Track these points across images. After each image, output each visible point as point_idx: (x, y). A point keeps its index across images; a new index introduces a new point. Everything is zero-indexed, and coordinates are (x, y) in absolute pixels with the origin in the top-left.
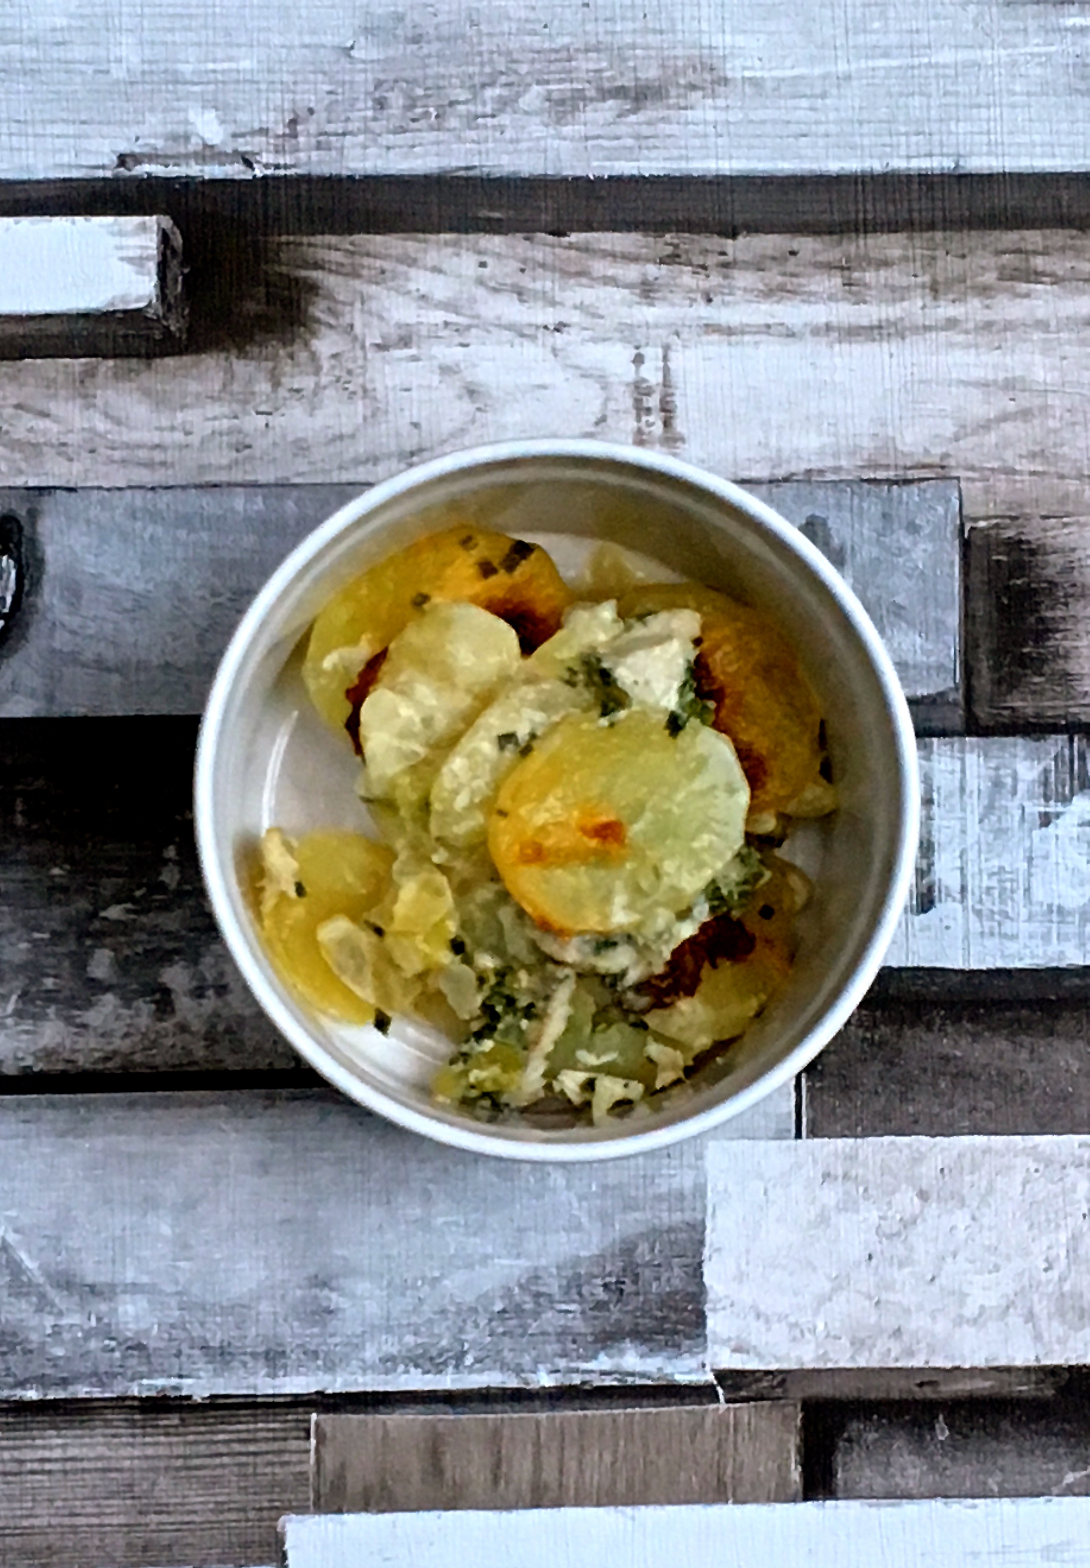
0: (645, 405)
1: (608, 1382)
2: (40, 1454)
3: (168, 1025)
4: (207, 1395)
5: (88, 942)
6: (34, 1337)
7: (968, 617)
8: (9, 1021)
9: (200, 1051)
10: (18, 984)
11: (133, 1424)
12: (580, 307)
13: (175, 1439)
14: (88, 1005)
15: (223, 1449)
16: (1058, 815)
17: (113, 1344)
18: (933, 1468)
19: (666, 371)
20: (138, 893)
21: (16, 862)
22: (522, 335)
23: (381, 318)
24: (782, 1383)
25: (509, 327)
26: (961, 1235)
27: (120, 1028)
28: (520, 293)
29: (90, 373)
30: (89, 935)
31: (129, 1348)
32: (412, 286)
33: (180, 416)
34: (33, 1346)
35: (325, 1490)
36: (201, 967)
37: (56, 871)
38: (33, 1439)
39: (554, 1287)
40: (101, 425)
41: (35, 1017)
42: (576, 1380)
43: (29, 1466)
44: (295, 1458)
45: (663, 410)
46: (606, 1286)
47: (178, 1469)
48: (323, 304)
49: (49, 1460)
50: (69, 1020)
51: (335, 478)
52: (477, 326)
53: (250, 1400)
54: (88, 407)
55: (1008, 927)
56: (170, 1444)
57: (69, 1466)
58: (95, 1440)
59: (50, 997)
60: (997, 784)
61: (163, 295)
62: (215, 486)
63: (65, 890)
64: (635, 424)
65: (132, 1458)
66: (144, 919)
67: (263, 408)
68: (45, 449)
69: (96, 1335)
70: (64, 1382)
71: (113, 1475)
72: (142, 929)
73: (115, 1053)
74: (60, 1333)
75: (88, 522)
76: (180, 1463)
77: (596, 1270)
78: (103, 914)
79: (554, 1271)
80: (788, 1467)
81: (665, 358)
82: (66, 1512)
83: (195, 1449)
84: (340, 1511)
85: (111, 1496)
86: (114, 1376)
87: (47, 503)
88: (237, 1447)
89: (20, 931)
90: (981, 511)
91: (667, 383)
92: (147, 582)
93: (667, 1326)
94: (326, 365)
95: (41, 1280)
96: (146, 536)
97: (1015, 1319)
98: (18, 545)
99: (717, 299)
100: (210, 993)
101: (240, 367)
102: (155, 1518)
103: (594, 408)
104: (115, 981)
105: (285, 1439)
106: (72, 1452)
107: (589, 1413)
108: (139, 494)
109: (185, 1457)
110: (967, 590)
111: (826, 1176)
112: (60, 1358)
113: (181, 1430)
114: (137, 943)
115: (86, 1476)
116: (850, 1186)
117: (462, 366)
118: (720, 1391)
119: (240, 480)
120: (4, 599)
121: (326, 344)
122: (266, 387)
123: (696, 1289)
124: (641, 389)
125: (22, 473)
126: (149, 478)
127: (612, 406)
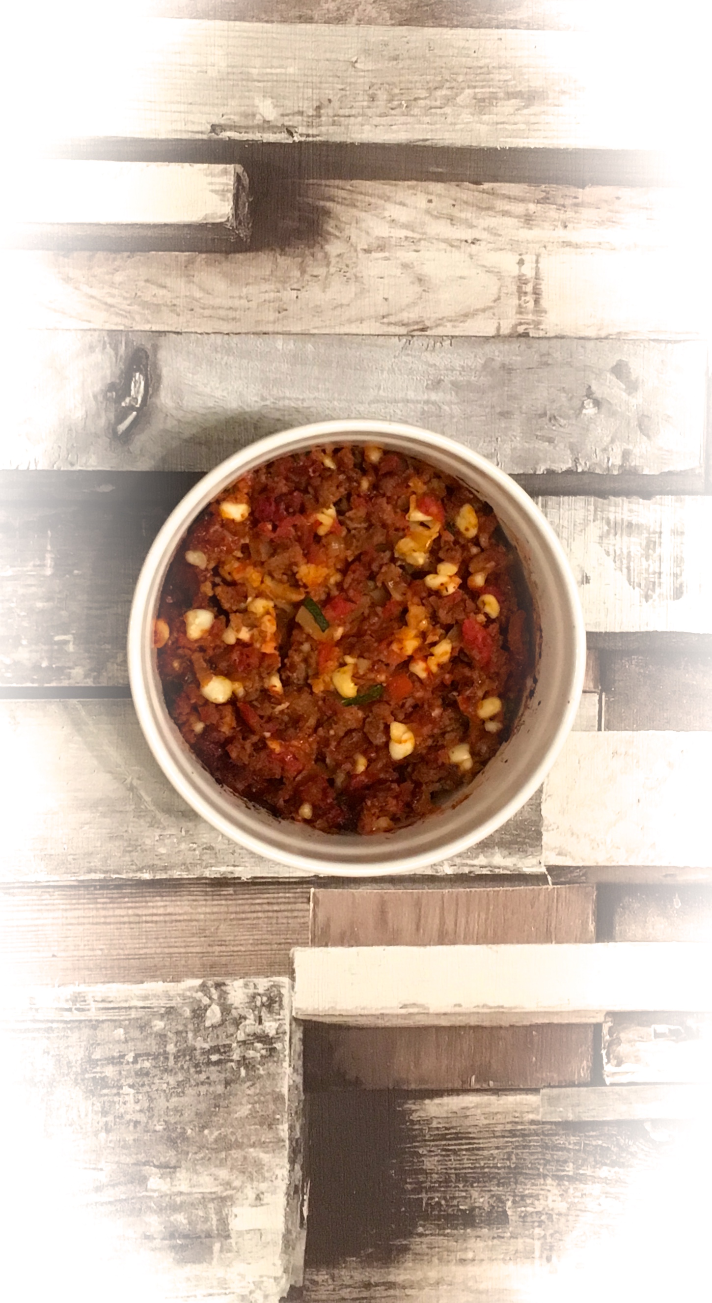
0: (524, 289)
1: (485, 871)
2: (151, 911)
4: (249, 877)
6: (148, 842)
11: (206, 893)
12: (487, 229)
13: (230, 902)
15: (258, 908)
17: (195, 846)
18: (671, 924)
19: (537, 268)
22: (452, 246)
23: (368, 233)
24: (585, 874)
25: (446, 241)
28: (451, 219)
29: (190, 262)
31: (206, 848)
32: (387, 214)
33: (245, 290)
34: (148, 847)
35: (319, 932)
38: (147, 902)
40: (198, 294)
42: (466, 870)
43: (144, 918)
44: (300, 914)
45: (535, 293)
47: (231, 920)
48: (332, 223)
49: (156, 915)
51: (338, 330)
52: (425, 239)
53: (275, 880)
54: (190, 282)
56: (227, 906)
57: (167, 918)
58: (183, 903)
61: (236, 215)
62: (265, 333)
64: (517, 302)
65: (205, 913)
67: (295, 286)
68: (163, 308)
69: (185, 842)
70: (165, 869)
71: (194, 923)
74: (163, 840)
75: (188, 353)
76: (233, 916)
80: (587, 922)
81: (537, 262)
82: (166, 945)
83: (242, 908)
84: (326, 945)
85: (193, 935)
86: (195, 865)
87: (163, 341)
88: (266, 907)
91: (537, 277)
92: (223, 391)
93: (519, 840)
94: (333, 261)
95: (153, 809)
96: (223, 363)
98: (146, 366)
99: (570, 226)
101: (283, 261)
102: (217, 949)
103: (494, 291)
105: (295, 903)
106: (170, 910)
107: (473, 890)
108: (219, 337)
109: (236, 913)
111: (615, 753)
112: (162, 854)
113: (234, 897)
115: (178, 924)
116: (628, 760)
117: (415, 264)
118: (549, 877)
119: (280, 330)
120: (136, 399)
121: (334, 248)
122: (297, 273)
123: (537, 818)
124: (521, 280)
125: (149, 322)
126: (226, 327)
127: (504, 290)
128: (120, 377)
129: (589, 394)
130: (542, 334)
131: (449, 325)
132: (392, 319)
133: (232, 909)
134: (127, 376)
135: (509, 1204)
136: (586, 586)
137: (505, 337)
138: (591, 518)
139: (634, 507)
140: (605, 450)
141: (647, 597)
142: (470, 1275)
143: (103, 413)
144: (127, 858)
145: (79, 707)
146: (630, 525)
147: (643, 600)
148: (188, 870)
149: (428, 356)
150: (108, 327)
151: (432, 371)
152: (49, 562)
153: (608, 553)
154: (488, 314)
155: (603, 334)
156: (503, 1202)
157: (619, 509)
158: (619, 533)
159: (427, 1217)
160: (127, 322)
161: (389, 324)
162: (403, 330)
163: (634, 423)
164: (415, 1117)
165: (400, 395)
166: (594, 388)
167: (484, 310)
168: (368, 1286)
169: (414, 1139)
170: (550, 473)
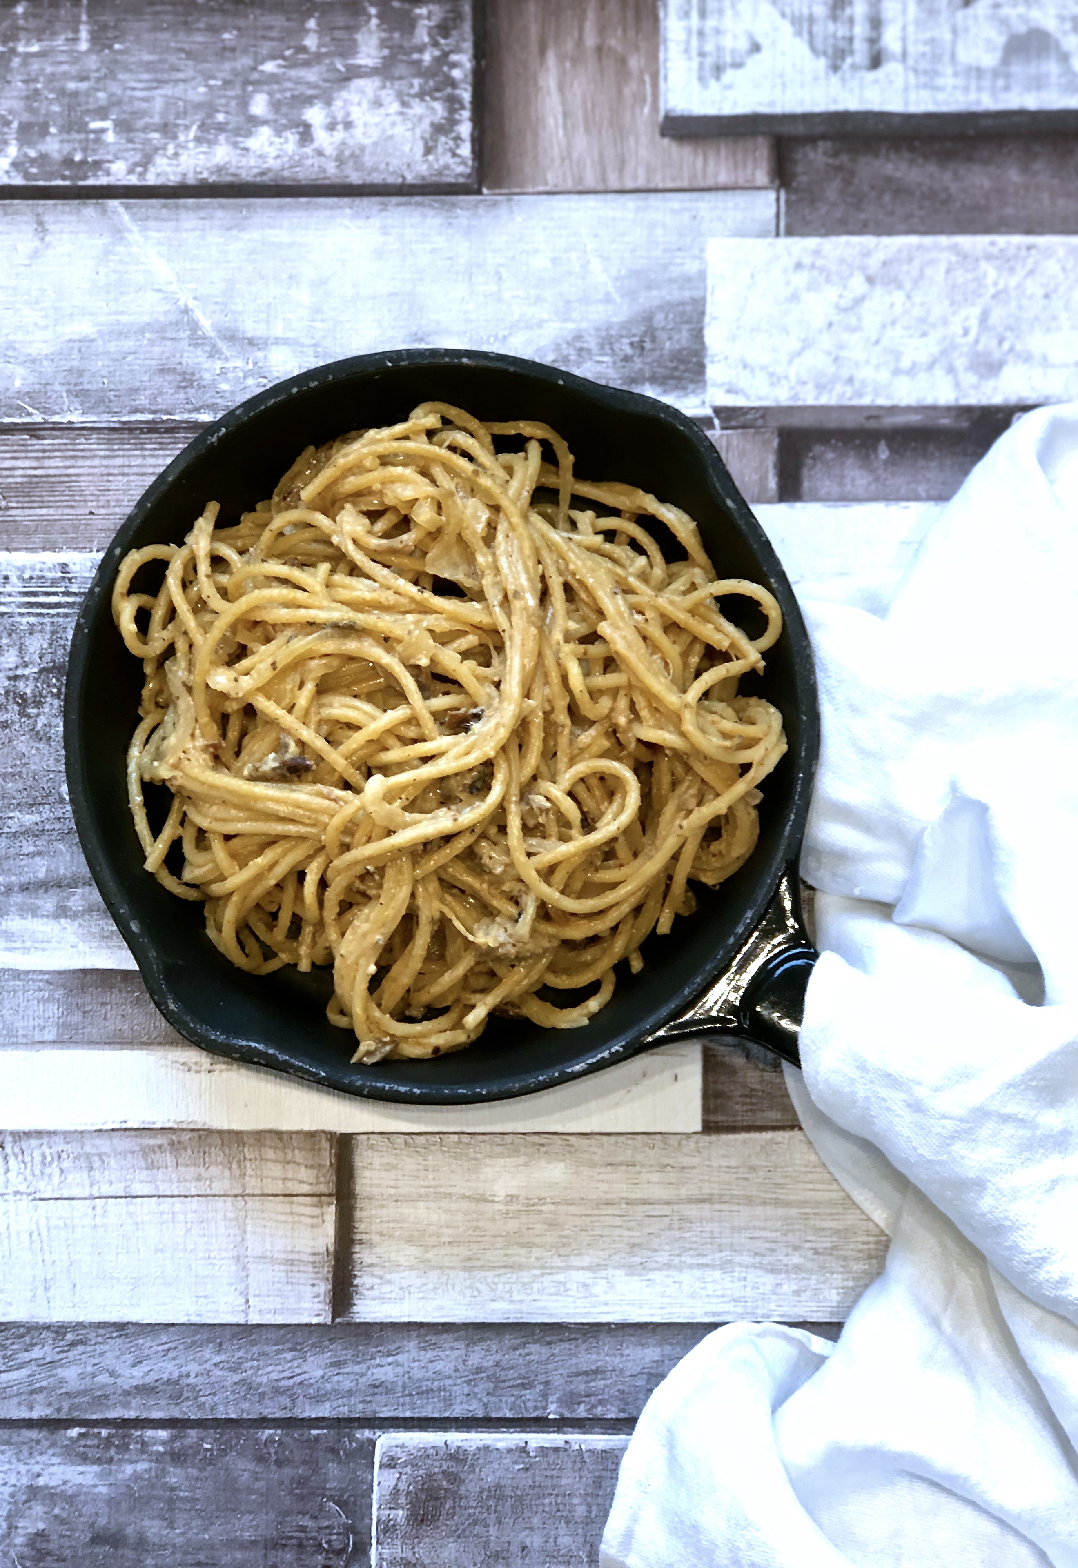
3: (308, 150)
5: (250, 88)
6: (207, 376)
8: (191, 145)
9: (331, 169)
10: (197, 120)
14: (248, 134)
17: (265, 381)
18: (877, 479)
20: (288, 53)
21: (199, 30)
24: (763, 417)
26: (898, 309)
27: (273, 152)
30: (250, 84)
34: (206, 382)
36: (333, 108)
37: (226, 36)
39: (592, 343)
41: (210, 143)
46: (632, 344)
50: (235, 145)
59: (221, 128)
63: (233, 50)
66: (293, 73)
69: (252, 375)
72: (290, 80)
73: (269, 170)
74: (226, 373)
77: (624, 333)
78: (261, 68)
79: (592, 332)
80: (766, 478)
89: (200, 78)
93: (676, 374)
95: (213, 334)
97: (939, 371)
100: (340, 127)
104: (270, 116)
111: (799, 266)
112: (225, 391)
114: (285, 90)
116: (815, 273)
118: (716, 422)
123: (698, 347)
136: (756, 56)
141: (835, 68)
144: (182, 396)
145: (121, 209)
147: (830, 73)
152: (84, 34)
153: (783, 15)
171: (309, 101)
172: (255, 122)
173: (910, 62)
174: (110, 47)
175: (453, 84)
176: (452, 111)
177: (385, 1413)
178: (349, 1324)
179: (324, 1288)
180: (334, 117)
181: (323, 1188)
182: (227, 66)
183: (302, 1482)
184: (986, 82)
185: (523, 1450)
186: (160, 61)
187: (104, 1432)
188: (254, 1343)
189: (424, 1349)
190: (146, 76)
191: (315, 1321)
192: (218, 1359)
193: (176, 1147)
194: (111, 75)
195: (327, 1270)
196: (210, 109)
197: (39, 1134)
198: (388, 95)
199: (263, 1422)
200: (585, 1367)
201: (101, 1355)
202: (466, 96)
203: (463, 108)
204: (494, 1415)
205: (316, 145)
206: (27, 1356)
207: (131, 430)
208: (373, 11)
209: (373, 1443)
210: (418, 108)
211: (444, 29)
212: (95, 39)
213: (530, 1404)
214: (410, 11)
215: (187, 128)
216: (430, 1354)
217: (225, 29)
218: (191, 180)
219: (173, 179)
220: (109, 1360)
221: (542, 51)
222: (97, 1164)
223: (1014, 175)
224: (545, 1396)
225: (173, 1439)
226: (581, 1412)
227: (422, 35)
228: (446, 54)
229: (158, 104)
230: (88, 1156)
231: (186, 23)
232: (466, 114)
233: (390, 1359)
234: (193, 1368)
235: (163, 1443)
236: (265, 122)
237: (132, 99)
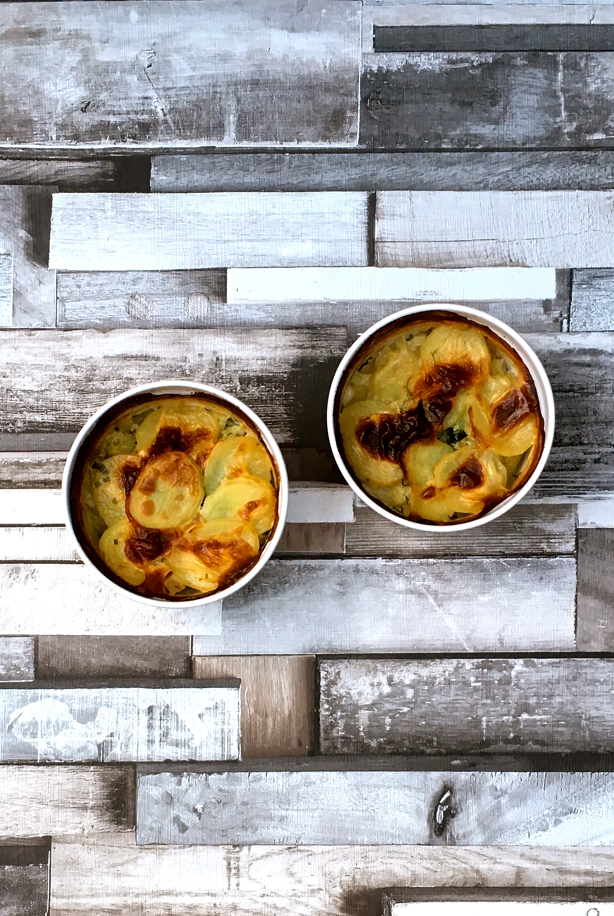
0: (236, 870)
3: (389, 674)
4: (378, 559)
6: (431, 578)
7: (135, 800)
10: (436, 687)
11: (400, 551)
12: (256, 902)
13: (388, 546)
14: (414, 681)
15: (373, 543)
16: (108, 736)
17: (406, 575)
19: (229, 882)
20: (398, 715)
21: (435, 726)
22: (275, 893)
23: (320, 899)
25: (279, 896)
27: (404, 673)
28: (276, 907)
29: (413, 882)
30: (414, 703)
31: (401, 574)
32: (310, 910)
33: (384, 868)
34: (431, 575)
35: (341, 530)
37: (424, 723)
38: (431, 547)
41: (430, 677)
44: (350, 540)
45: (230, 868)
46: (253, 591)
47: (387, 537)
48: (339, 904)
50: (420, 676)
51: (335, 847)
52: (289, 896)
53: (365, 557)
54: (413, 872)
55: (125, 701)
56: (389, 544)
58: (412, 546)
59: (426, 683)
60: (127, 746)
61: (390, 907)
62: (373, 845)
63: (421, 717)
64: (240, 863)
65: (401, 540)
66: (396, 707)
67: (358, 870)
68: (427, 857)
69: (412, 578)
70: (421, 564)
72: (397, 704)
73: (405, 665)
75: (413, 833)
76: (386, 539)
81: (229, 885)
83: (381, 543)
84: (337, 523)
86: (406, 566)
87: (427, 840)
88: (369, 543)
89: (435, 704)
90: (130, 834)
91: (229, 877)
92: (395, 814)
94: (338, 884)
95: (428, 595)
96: (395, 829)
98: (436, 826)
99: (212, 905)
100: (375, 684)
101: (364, 883)
103: (252, 869)
104: (405, 688)
105: (353, 545)
108: (397, 843)
109: (384, 541)
110: (135, 809)
111: (184, 624)
112: (423, 571)
113: (386, 549)
116: (177, 620)
117: (294, 883)
119: (365, 847)
120: (440, 810)
121: (338, 891)
122: (357, 877)
124: (238, 875)
125: (435, 850)
126: (395, 848)
127: (247, 870)
128: (449, 821)
129: (199, 816)
130: (226, 847)
131: (275, 851)
132: (306, 854)
133: (387, 542)
134: (445, 822)
135: (239, 388)
136: (200, 713)
137: (246, 845)
138: (198, 749)
139: (175, 755)
140: (190, 786)
141: (168, 707)
142: (259, 352)
143: (458, 802)
144: (441, 570)
145: (467, 648)
146: (177, 745)
147: (170, 705)
148: (410, 563)
149: (286, 834)
150: (456, 847)
151: (285, 827)
152: (484, 724)
153: (189, 730)
154: (255, 857)
155: (193, 848)
156: (242, 389)
157: (183, 754)
158: (183, 741)
159: (282, 382)
160: (446, 850)
161: (308, 851)
162: (300, 848)
163: (175, 800)
164: (289, 434)
165: (301, 813)
166: (198, 818)
167: (257, 859)
168: (313, 347)
169: (290, 422)
170: (220, 773)
171: (389, 695)
172: (411, 686)
173: (136, 709)
174: (473, 718)
175: (328, 702)
176: (329, 690)
177: (354, 155)
178: (369, 191)
179: (379, 205)
180: (378, 688)
181: (380, 245)
182: (424, 710)
183: (388, 127)
184: (105, 700)
185: (299, 141)
186: (451, 712)
187: (468, 146)
188: (408, 183)
189: (339, 181)
190: (458, 705)
191: (383, 192)
192: (422, 177)
193: (440, 261)
194: (472, 706)
195: (378, 212)
196: (431, 692)
197: (496, 266)
198: (355, 697)
199: (404, 151)
200: (275, 174)
201: (469, 178)
202: (322, 697)
203: (324, 691)
204: (311, 155)
205: (386, 676)
206: (501, 177)
207: (462, 555)
208: (362, 734)
209: (360, 143)
210: (343, 691)
211: (332, 726)
212: (480, 721)
213: (296, 159)
214: (346, 734)
215: (440, 683)
216: (336, 179)
217: (425, 726)
218: (438, 661)
219: (445, 661)
220: (466, 176)
221: (290, 715)
222: (472, 254)
223: (94, 660)
224: (291, 162)
225: (440, 144)
226: (276, 156)
227: (341, 723)
228: (331, 715)
229: (452, 694)
230: (476, 257)
231: (442, 729)
232: (322, 689)
233: (353, 177)
234: (432, 173)
235: (444, 142)
236: (407, 686)
237: (463, 696)
